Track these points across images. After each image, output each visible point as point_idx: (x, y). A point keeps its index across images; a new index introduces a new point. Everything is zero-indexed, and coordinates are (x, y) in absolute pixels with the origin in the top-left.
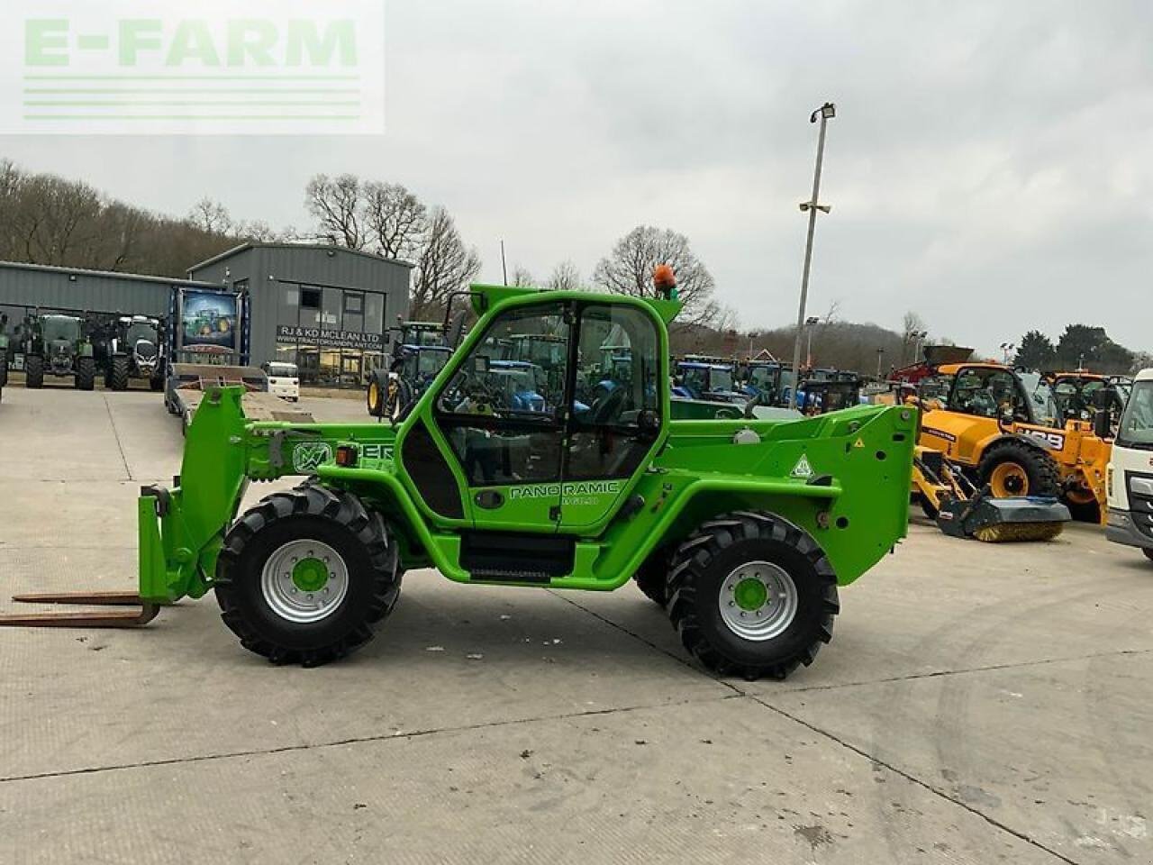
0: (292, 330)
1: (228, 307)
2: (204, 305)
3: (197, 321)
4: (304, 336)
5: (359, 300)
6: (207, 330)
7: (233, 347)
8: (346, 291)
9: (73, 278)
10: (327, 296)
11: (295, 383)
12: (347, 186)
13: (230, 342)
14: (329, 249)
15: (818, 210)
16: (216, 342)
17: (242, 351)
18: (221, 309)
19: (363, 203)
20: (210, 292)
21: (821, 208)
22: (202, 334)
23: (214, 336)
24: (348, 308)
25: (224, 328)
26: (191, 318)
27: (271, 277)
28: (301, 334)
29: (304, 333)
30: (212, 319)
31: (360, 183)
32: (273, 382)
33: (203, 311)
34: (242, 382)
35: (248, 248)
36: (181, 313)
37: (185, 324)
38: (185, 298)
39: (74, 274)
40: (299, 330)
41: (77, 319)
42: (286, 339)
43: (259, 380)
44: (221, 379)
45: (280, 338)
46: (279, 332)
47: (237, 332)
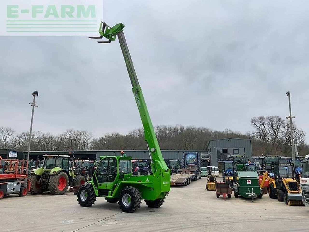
0: (221, 159)
2: (190, 156)
3: (189, 159)
4: (224, 160)
5: (237, 150)
6: (191, 161)
7: (196, 164)
8: (234, 148)
10: (229, 150)
11: (218, 172)
12: (262, 119)
13: (195, 163)
15: (292, 118)
16: (193, 164)
17: (198, 165)
18: (194, 156)
19: (266, 122)
20: (191, 153)
21: (292, 117)
22: (190, 162)
23: (192, 162)
24: (235, 152)
25: (194, 160)
26: (188, 159)
27: (215, 147)
28: (223, 160)
30: (192, 158)
31: (265, 117)
33: (190, 157)
34: (190, 172)
35: (210, 141)
36: (185, 158)
37: (186, 160)
38: (186, 155)
39: (178, 151)
40: (223, 159)
41: (177, 160)
42: (220, 162)
43: (194, 172)
44: (186, 171)
45: (218, 161)
46: (218, 160)
47: (197, 161)
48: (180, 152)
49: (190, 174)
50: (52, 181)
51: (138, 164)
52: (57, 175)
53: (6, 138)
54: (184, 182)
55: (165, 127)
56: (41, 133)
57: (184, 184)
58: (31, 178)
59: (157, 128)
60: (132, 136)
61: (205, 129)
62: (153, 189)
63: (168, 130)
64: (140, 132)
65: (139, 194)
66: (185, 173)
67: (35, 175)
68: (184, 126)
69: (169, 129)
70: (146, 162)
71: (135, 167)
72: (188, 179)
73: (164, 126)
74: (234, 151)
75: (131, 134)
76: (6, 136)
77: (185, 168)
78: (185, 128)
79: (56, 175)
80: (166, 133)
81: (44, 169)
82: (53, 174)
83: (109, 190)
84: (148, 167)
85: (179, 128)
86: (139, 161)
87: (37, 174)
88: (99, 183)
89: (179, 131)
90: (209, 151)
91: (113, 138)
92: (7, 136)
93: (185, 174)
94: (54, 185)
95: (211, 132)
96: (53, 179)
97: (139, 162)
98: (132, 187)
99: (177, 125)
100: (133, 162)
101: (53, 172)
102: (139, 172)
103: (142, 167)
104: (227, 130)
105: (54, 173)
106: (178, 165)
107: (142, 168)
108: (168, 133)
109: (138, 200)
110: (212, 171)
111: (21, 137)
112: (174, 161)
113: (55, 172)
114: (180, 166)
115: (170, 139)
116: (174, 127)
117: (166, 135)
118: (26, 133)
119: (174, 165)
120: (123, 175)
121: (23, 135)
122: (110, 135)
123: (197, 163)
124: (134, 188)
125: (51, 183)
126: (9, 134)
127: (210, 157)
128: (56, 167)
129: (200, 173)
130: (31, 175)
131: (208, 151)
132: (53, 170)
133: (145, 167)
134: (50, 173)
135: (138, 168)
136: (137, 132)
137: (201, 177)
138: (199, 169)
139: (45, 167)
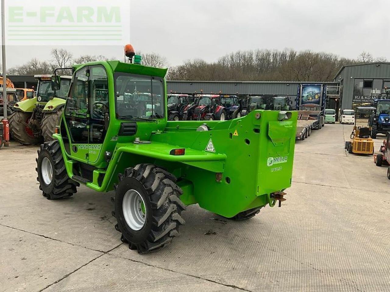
0: (359, 97)
1: (319, 91)
2: (310, 90)
3: (307, 96)
6: (311, 99)
7: (319, 104)
8: (384, 80)
9: (288, 85)
10: (375, 82)
11: (353, 117)
13: (318, 102)
14: (376, 64)
16: (314, 103)
17: (322, 106)
18: (316, 91)
20: (312, 85)
22: (309, 100)
23: (313, 100)
25: (317, 97)
26: (305, 95)
27: (351, 78)
29: (364, 98)
30: (313, 94)
32: (344, 117)
33: (310, 92)
34: (309, 116)
35: (344, 67)
36: (301, 93)
37: (303, 97)
38: (303, 88)
39: (288, 83)
40: (362, 97)
41: (284, 98)
42: (357, 101)
43: (315, 116)
44: (302, 115)
45: (354, 100)
46: (354, 98)
47: (321, 99)
48: (291, 85)
49: (309, 119)
50: (47, 124)
51: (223, 101)
52: (56, 113)
53: (62, 63)
54: (301, 134)
55: (269, 52)
56: (104, 57)
57: (300, 137)
58: (14, 116)
59: (256, 54)
60: (222, 65)
61: (325, 56)
62: (228, 180)
63: (272, 57)
64: (233, 59)
65: (173, 197)
66: (301, 117)
67: (20, 111)
68: (296, 51)
69: (274, 55)
70: (235, 99)
71: (217, 105)
72: (308, 129)
73: (267, 51)
74: (383, 83)
75: (220, 62)
76: (61, 60)
77: (298, 110)
78: (297, 55)
79: (54, 113)
80: (269, 61)
81: (38, 101)
82: (48, 110)
83: (94, 168)
84: (238, 106)
85: (288, 54)
86: (225, 96)
87: (24, 109)
88: (72, 143)
89: (288, 59)
90: (339, 84)
91: (196, 66)
92: (63, 61)
93: (300, 119)
94: (49, 130)
95: (336, 60)
96: (48, 121)
97: (224, 98)
98: (152, 169)
99: (286, 49)
100: (214, 98)
101: (49, 107)
102: (223, 114)
103: (227, 105)
104: (363, 55)
105: (51, 109)
106: (286, 105)
107: (228, 107)
108: (272, 61)
109: (170, 216)
110: (343, 115)
111: (80, 62)
112: (281, 98)
113: (52, 107)
114: (289, 106)
115: (274, 69)
116: (282, 52)
117: (269, 64)
118: (85, 58)
119: (279, 104)
120: (133, 124)
121: (82, 59)
122: (192, 63)
123: (321, 102)
124: (157, 172)
125: (45, 128)
126: (64, 58)
127: (342, 93)
128: (55, 98)
129: (324, 117)
130: (16, 111)
131: (337, 84)
132: (49, 104)
133: (234, 105)
134: (45, 109)
135: (222, 107)
136: (228, 58)
137: (325, 125)
138: (323, 112)
139: (40, 97)
